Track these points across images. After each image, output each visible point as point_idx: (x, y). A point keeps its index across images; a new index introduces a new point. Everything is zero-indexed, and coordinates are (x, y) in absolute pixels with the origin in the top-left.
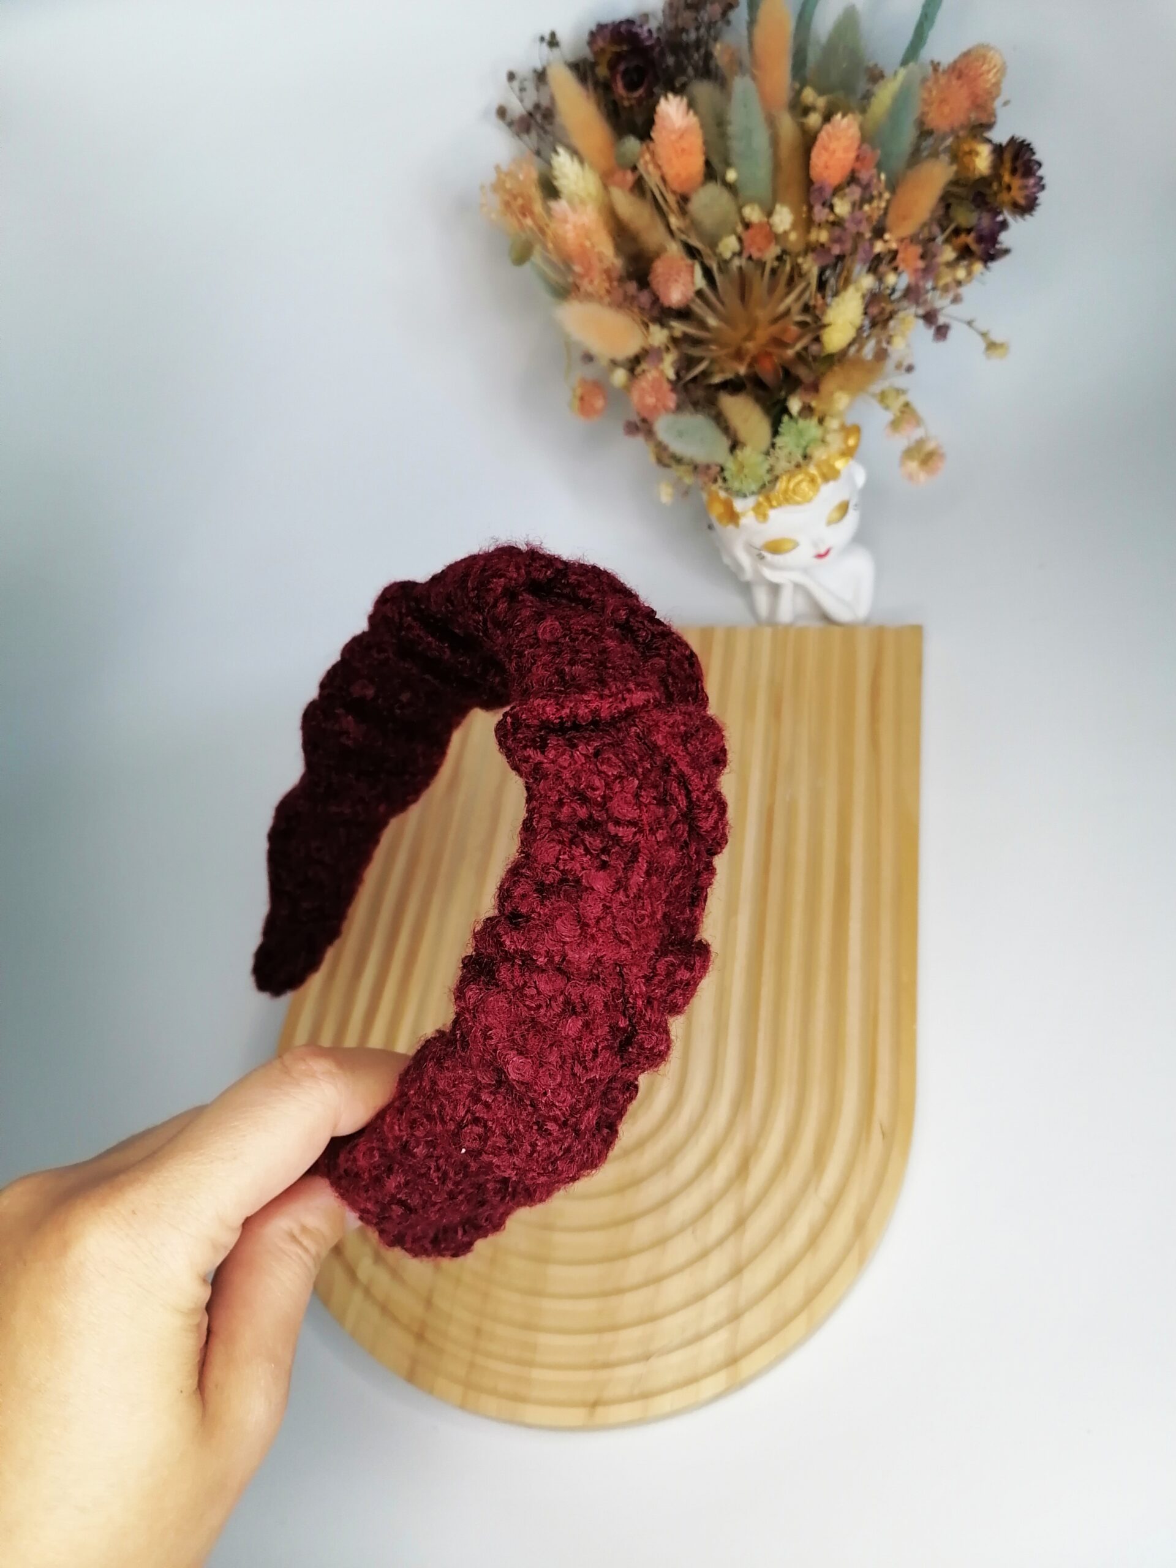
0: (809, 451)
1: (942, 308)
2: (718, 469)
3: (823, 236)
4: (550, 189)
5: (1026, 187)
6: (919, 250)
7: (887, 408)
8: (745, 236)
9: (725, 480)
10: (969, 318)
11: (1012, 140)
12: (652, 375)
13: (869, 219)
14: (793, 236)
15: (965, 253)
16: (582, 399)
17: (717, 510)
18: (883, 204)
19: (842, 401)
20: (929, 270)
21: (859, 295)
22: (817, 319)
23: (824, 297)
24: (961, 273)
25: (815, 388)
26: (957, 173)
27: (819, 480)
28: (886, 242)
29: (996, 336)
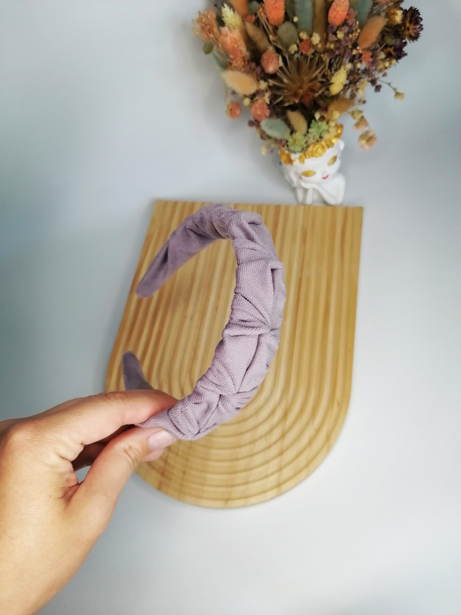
0: (322, 135)
1: (378, 78)
2: (285, 142)
3: (332, 46)
4: (221, 22)
5: (415, 29)
6: (371, 54)
7: (354, 118)
8: (300, 45)
9: (288, 146)
10: (389, 82)
11: (411, 8)
12: (260, 101)
13: (351, 40)
14: (320, 46)
15: (389, 56)
16: (231, 110)
17: (284, 158)
18: (357, 35)
19: (336, 115)
20: (374, 63)
21: (346, 71)
22: (328, 80)
23: (331, 71)
24: (387, 64)
25: (326, 109)
26: (388, 22)
27: (326, 147)
28: (357, 50)
29: (399, 90)
